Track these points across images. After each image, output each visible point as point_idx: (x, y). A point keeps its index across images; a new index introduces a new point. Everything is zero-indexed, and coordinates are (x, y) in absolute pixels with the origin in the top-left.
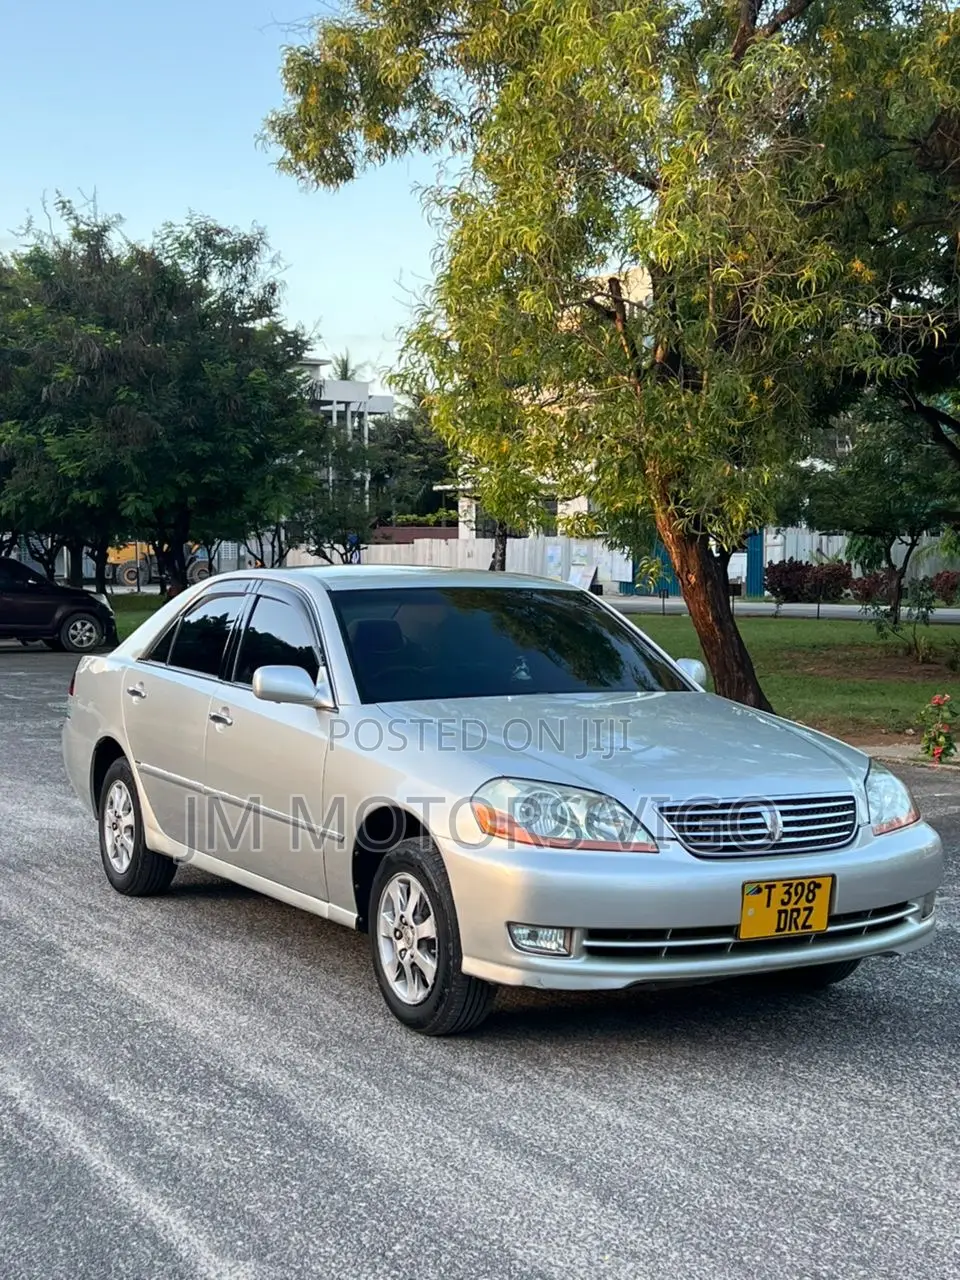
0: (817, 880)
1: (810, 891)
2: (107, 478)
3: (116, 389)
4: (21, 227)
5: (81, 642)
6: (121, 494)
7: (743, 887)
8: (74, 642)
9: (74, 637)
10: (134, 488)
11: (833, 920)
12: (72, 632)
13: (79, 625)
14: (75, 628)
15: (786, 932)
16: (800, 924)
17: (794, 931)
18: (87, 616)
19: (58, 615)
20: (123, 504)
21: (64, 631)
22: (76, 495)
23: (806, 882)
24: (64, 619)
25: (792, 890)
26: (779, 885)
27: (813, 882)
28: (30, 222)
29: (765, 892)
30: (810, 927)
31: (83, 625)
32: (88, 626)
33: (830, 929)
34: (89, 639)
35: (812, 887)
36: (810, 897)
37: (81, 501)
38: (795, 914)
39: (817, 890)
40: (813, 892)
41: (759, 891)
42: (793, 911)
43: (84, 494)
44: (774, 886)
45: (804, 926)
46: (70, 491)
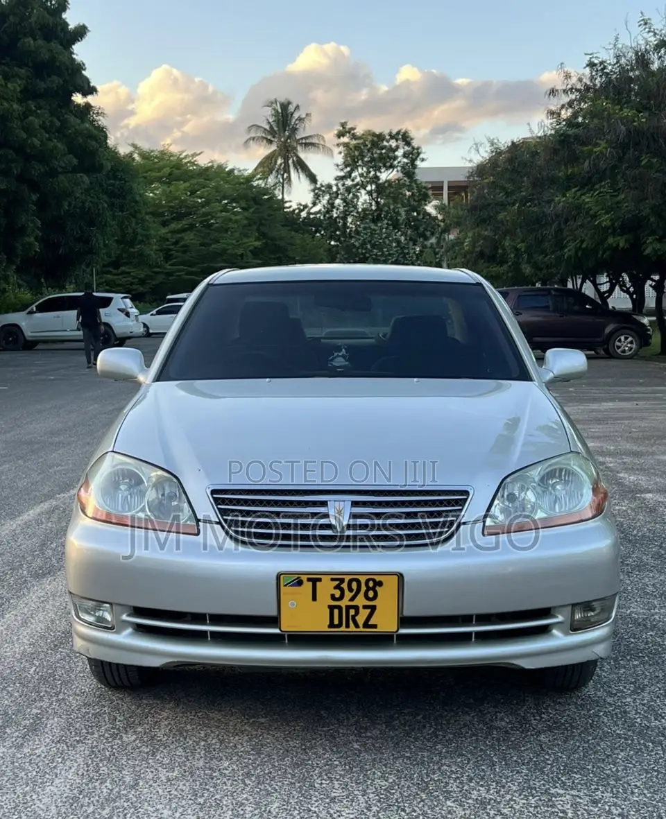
0: (378, 578)
1: (368, 588)
2: (633, 226)
3: (639, 157)
4: (610, 44)
5: (624, 351)
6: (643, 238)
7: (278, 577)
8: (619, 351)
9: (619, 347)
10: (653, 233)
11: (404, 621)
12: (618, 344)
13: (623, 338)
14: (620, 341)
15: (343, 628)
16: (361, 623)
17: (352, 628)
18: (628, 331)
19: (608, 330)
20: (644, 246)
21: (611, 342)
22: (611, 240)
23: (363, 579)
24: (612, 333)
25: (345, 586)
26: (326, 579)
27: (373, 580)
28: (617, 39)
29: (308, 586)
30: (375, 626)
31: (626, 338)
32: (630, 339)
33: (403, 631)
34: (630, 349)
35: (371, 584)
36: (371, 594)
37: (614, 245)
38: (352, 612)
39: (378, 588)
40: (373, 589)
41: (300, 583)
42: (348, 607)
43: (616, 239)
44: (320, 580)
45: (366, 625)
46: (606, 238)
